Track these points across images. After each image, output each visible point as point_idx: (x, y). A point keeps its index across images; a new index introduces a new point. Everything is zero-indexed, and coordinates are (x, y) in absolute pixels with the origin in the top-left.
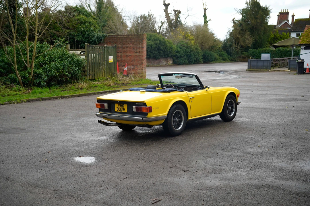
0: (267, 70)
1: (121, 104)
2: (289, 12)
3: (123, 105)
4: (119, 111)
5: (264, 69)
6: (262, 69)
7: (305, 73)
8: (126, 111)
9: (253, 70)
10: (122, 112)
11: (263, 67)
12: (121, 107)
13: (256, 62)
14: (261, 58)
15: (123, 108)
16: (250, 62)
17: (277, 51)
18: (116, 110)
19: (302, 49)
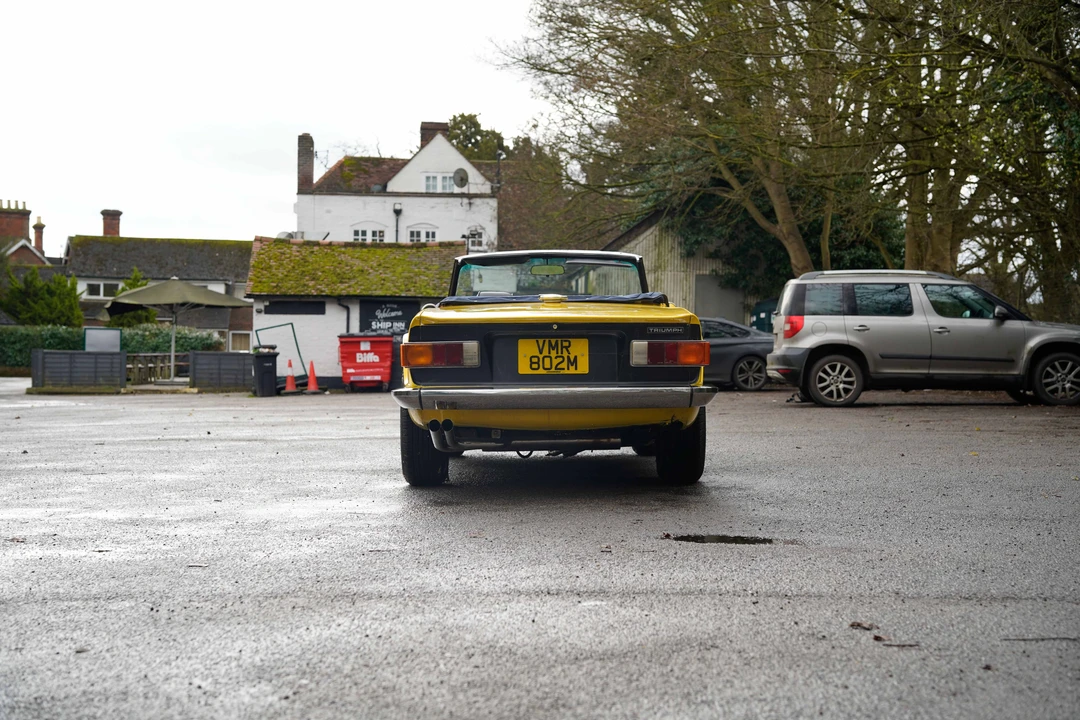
0: (113, 389)
1: (553, 341)
2: (29, 213)
3: (566, 344)
4: (545, 372)
5: (100, 385)
6: (90, 385)
7: (283, 392)
8: (583, 367)
9: (58, 389)
10: (562, 372)
11: (96, 377)
12: (553, 354)
13: (68, 360)
14: (84, 349)
15: (565, 354)
16: (44, 358)
17: (47, 339)
18: (524, 368)
19: (259, 312)
